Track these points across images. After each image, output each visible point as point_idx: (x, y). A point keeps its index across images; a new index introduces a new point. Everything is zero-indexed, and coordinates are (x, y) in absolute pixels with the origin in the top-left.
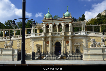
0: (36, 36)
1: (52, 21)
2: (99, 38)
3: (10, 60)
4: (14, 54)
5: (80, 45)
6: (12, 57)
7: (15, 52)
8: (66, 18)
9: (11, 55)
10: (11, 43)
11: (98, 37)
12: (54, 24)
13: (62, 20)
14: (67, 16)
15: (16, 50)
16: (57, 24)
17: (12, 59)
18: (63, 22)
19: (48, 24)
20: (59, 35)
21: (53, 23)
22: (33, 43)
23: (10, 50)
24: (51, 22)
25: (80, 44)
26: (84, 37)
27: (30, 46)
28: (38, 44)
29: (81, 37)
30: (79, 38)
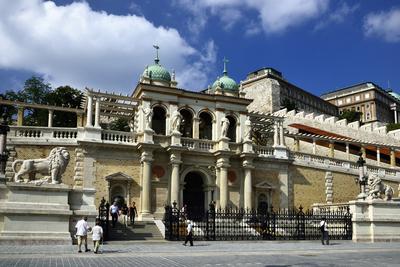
0: (105, 142)
1: (179, 96)
2: (322, 173)
3: (56, 242)
4: (78, 212)
5: (274, 191)
6: (66, 225)
7: (82, 203)
8: (228, 94)
9: (60, 217)
10: (63, 158)
11: (317, 169)
12: (187, 106)
13: (215, 101)
14: (232, 91)
15: (90, 193)
16: (197, 109)
17: (70, 238)
18: (218, 105)
19: (160, 102)
20: (202, 150)
21: (184, 102)
22: (93, 169)
23: (58, 192)
24: (175, 99)
25: (274, 187)
26: (282, 167)
27: (75, 178)
28: (119, 174)
29: (274, 166)
30: (269, 166)
